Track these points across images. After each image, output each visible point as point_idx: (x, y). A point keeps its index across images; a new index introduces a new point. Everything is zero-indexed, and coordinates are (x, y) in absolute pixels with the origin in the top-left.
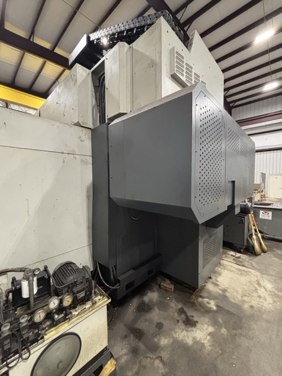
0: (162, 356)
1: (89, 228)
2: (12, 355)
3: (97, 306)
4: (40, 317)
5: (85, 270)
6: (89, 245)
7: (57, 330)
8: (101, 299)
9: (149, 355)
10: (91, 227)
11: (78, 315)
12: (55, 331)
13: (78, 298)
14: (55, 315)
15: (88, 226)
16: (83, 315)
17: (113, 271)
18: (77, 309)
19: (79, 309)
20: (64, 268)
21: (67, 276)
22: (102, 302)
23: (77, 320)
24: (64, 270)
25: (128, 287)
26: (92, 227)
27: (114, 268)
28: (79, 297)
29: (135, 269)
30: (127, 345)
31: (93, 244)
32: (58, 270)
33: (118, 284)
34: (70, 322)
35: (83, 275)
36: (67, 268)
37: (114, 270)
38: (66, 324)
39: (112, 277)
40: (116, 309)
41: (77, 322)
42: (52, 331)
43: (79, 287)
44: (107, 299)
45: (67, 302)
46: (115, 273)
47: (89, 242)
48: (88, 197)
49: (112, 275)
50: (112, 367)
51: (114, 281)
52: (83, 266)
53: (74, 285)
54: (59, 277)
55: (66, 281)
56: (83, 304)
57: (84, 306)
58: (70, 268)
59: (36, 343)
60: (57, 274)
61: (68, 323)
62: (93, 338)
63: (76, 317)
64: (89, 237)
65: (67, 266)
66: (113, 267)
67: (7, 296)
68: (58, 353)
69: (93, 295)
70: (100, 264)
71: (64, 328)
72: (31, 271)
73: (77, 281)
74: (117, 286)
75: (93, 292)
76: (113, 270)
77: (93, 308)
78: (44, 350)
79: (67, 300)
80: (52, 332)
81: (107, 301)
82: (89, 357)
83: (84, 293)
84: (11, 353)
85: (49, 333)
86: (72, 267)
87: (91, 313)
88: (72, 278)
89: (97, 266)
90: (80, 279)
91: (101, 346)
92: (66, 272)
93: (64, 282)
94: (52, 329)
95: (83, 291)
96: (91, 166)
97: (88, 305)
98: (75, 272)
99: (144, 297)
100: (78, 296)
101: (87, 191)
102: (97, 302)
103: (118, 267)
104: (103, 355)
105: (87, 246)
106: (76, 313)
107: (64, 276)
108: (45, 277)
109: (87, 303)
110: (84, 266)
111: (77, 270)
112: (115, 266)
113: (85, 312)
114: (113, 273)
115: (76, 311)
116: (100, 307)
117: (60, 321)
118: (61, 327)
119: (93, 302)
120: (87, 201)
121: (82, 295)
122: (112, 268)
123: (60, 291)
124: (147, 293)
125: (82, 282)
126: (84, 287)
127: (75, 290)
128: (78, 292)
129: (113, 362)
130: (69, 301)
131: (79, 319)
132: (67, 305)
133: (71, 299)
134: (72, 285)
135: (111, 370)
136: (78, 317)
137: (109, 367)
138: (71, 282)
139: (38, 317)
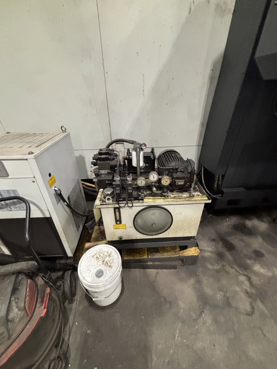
0: (251, 277)
1: (202, 124)
2: (122, 199)
3: (194, 200)
4: (141, 183)
5: (189, 163)
6: (198, 146)
7: (154, 200)
8: (199, 196)
9: (235, 267)
10: (205, 124)
11: (174, 198)
12: (152, 200)
13: (176, 184)
14: (154, 187)
15: (202, 122)
16: (178, 200)
17: (218, 180)
18: (173, 193)
19: (175, 194)
20: (169, 154)
21: (170, 161)
22: (200, 199)
23: (172, 201)
24: (169, 156)
25: (230, 202)
26: (207, 124)
27: (221, 178)
28: (177, 183)
29: (248, 188)
30: (214, 246)
31: (203, 146)
32: (163, 155)
33: (220, 195)
34: (166, 200)
35: (186, 166)
36: (171, 155)
37: (221, 179)
38: (162, 200)
39: (216, 186)
40: (210, 215)
41: (172, 203)
42: (150, 199)
43: (179, 174)
44: (207, 198)
45: (165, 181)
46: (220, 183)
47: (199, 142)
48: (211, 78)
49: (216, 184)
50: (196, 253)
51: (216, 189)
52: (187, 159)
53: (175, 171)
54: (162, 160)
55: (167, 165)
56: (180, 192)
57: (181, 194)
58: (173, 155)
59: (138, 201)
60: (161, 158)
61: (164, 200)
62: (184, 223)
63: (171, 198)
64: (200, 136)
65: (171, 153)
66: (221, 176)
67: (124, 162)
68: (153, 217)
69: (192, 189)
70: (205, 169)
71: (159, 201)
72: (139, 144)
73: (178, 168)
74: (219, 197)
75: (193, 187)
76: (219, 178)
77: (189, 199)
78: (143, 209)
81: (207, 200)
82: (177, 234)
83: (183, 182)
84: (121, 198)
85: (147, 199)
86: (176, 155)
87: (187, 202)
88: (174, 164)
89: (201, 170)
90: (182, 168)
91: (189, 233)
92: (169, 158)
93: (166, 165)
94: (150, 197)
95: (183, 179)
96: (230, 16)
97: (185, 195)
98: (178, 160)
99: (247, 220)
100: (177, 182)
101: (212, 68)
102: (195, 196)
103: (225, 178)
104: (190, 240)
105: (196, 146)
106: (172, 196)
107: (167, 161)
108: (151, 157)
109: (184, 193)
110: (189, 159)
111: (181, 159)
112: (223, 176)
113: (180, 198)
114: (218, 183)
115: (173, 194)
116: (197, 202)
117: (157, 195)
118: (157, 199)
119: (190, 195)
120: (209, 84)
121: (181, 183)
122: (219, 177)
123: (161, 172)
124: (253, 219)
125: (184, 171)
126: (185, 176)
127: (175, 175)
128: (178, 178)
129: (198, 250)
130: (167, 182)
131: (174, 201)
132: (164, 184)
133: (169, 181)
134: (173, 171)
135: (194, 254)
136: (174, 199)
137: (193, 251)
138: (172, 168)
139: (140, 182)
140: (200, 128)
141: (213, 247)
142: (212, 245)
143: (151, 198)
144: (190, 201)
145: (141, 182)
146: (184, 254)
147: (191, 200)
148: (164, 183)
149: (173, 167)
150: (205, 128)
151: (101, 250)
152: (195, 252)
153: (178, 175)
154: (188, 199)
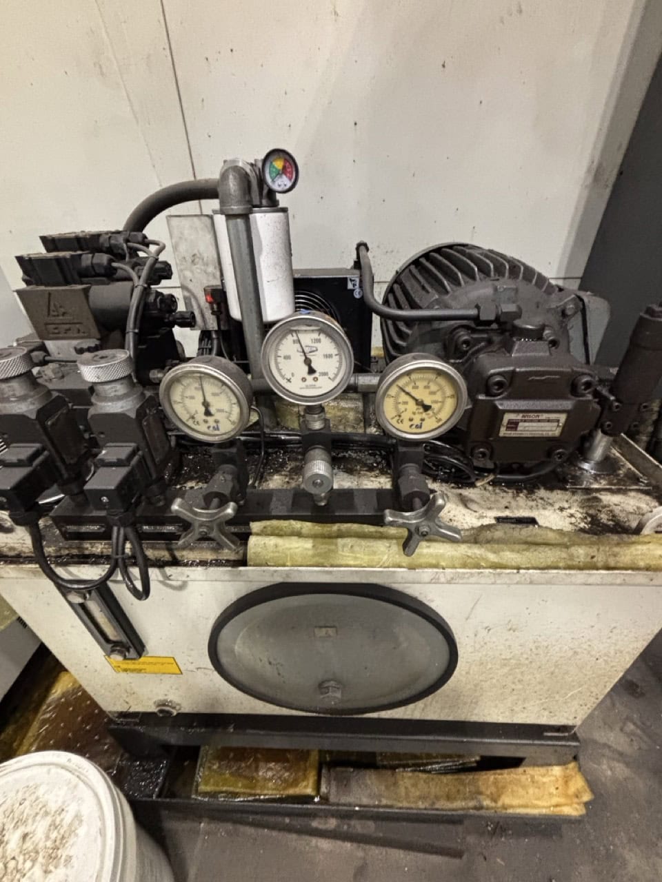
4: (208, 413)
11: (477, 537)
13: (503, 432)
18: (467, 492)
23: (464, 566)
28: (513, 425)
35: (569, 309)
42: (299, 535)
43: (533, 355)
45: (412, 406)
47: (571, 263)
50: (568, 800)
57: (522, 499)
79: (418, 394)
80: (295, 538)
83: (563, 418)
85: (275, 533)
94: (297, 525)
100: (507, 417)
104: (541, 737)
108: (350, 286)
109: (543, 492)
117: (351, 506)
119: (595, 514)
121: (540, 421)
127: (494, 366)
128: (517, 385)
129: (578, 783)
130: (427, 408)
131: (478, 567)
132: (405, 426)
133: (450, 405)
134: (478, 341)
135: (556, 806)
136: (476, 551)
137: (553, 790)
138: (473, 312)
139: (198, 408)
140: (586, 193)
141: (630, 727)
142: (628, 719)
143: (304, 531)
144: (608, 568)
145: (206, 404)
146: (506, 800)
147: (612, 563)
148: (405, 416)
149: (477, 307)
150: (607, 193)
151: (31, 789)
152: (566, 796)
153: (519, 362)
154: (593, 551)
